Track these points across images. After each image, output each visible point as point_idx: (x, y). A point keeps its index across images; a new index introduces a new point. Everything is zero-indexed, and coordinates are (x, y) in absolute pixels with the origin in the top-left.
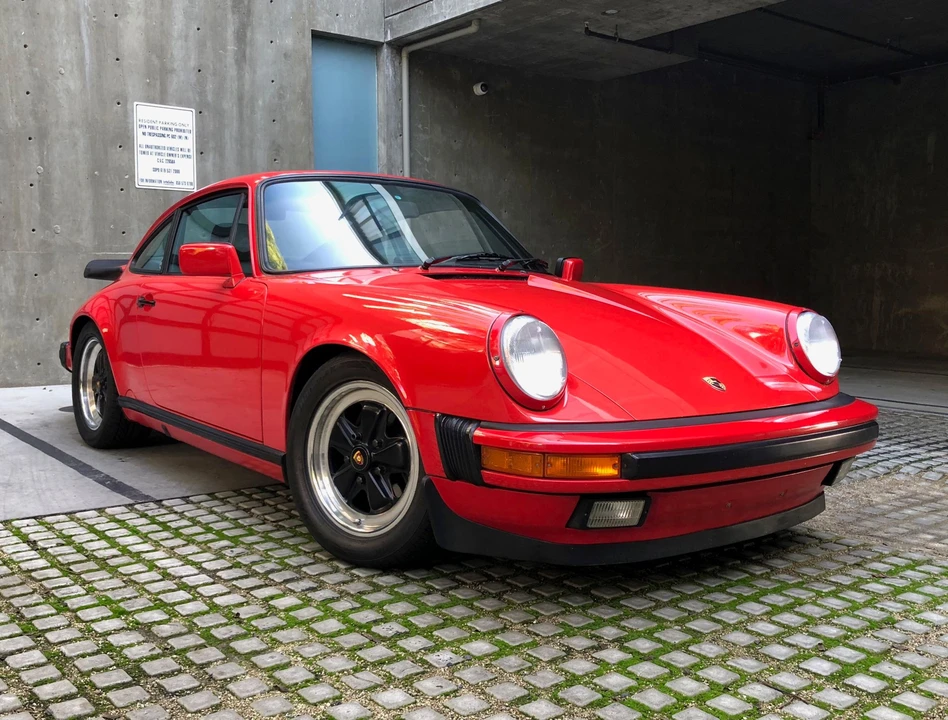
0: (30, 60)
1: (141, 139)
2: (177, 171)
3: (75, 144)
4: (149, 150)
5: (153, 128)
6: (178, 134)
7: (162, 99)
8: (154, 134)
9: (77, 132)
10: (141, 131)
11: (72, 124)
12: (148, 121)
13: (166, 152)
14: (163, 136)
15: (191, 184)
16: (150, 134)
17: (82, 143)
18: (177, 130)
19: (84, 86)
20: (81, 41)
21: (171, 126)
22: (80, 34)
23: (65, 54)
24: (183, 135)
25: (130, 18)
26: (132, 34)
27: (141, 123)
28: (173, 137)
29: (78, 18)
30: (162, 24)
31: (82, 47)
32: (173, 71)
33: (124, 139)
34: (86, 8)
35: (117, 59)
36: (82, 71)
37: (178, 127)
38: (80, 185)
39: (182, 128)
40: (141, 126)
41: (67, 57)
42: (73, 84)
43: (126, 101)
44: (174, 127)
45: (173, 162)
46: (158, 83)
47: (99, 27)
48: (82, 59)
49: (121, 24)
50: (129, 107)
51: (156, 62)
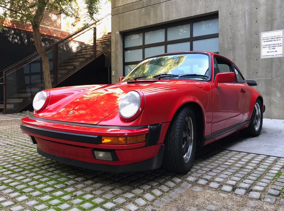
0: (231, 29)
1: (263, 43)
2: (276, 51)
3: (242, 49)
4: (266, 46)
5: (267, 39)
6: (276, 39)
7: (272, 29)
8: (268, 41)
9: (243, 45)
10: (263, 41)
11: (242, 44)
12: (266, 38)
13: (272, 46)
14: (271, 41)
15: (281, 55)
16: (266, 41)
17: (244, 49)
18: (276, 38)
19: (246, 33)
20: (245, 20)
21: (274, 37)
22: (245, 18)
23: (241, 24)
24: (279, 39)
25: (261, 8)
26: (262, 13)
27: (263, 39)
28: (275, 40)
29: (245, 14)
30: (272, 6)
31: (246, 22)
32: (276, 19)
33: (257, 45)
34: (247, 10)
35: (257, 21)
36: (245, 28)
37: (277, 37)
38: (243, 60)
39: (279, 37)
40: (263, 40)
41: (241, 25)
42: (242, 32)
43: (259, 33)
44: (275, 37)
45: (275, 48)
46: (270, 25)
47: (251, 14)
48: (245, 25)
49: (258, 11)
50: (259, 35)
51: (270, 18)
